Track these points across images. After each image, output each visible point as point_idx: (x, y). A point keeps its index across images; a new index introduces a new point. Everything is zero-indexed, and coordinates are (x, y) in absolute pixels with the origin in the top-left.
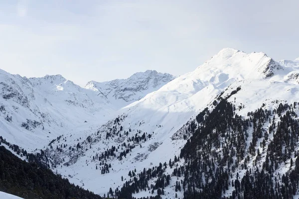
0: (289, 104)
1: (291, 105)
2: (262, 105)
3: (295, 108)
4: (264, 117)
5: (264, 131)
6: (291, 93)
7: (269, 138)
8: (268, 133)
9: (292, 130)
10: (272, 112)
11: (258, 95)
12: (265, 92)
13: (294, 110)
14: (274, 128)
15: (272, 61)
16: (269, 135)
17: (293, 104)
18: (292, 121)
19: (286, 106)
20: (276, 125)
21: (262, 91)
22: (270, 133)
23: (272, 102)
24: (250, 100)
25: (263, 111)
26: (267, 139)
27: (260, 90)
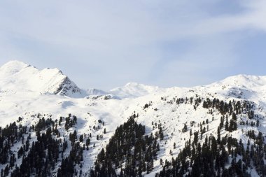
0: (54, 120)
1: (56, 121)
2: (18, 119)
3: (60, 125)
4: (16, 136)
5: (11, 154)
6: (60, 107)
7: (15, 163)
8: (16, 156)
9: (49, 154)
10: (28, 129)
11: (19, 107)
12: (29, 104)
13: (59, 127)
14: (27, 150)
15: (67, 80)
16: (17, 160)
17: (59, 119)
18: (52, 141)
19: (50, 122)
20: (30, 147)
21: (26, 103)
22: (19, 157)
23: (33, 116)
24: (6, 113)
25: (16, 128)
26: (12, 165)
27: (23, 101)
